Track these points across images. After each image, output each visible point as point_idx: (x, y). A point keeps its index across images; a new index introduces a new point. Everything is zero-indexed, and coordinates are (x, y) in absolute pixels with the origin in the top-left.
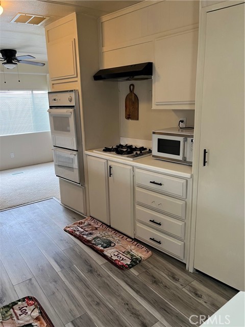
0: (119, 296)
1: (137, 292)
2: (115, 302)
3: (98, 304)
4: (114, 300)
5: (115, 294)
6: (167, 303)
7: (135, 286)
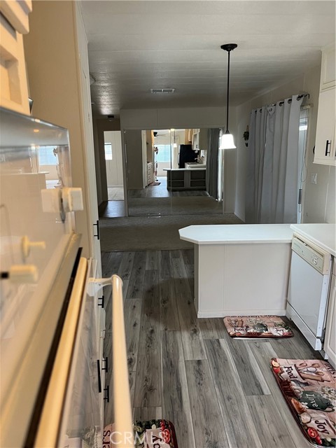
0: (202, 395)
1: (179, 390)
2: (209, 391)
3: (229, 398)
4: (209, 394)
5: (204, 399)
6: (163, 368)
7: (175, 396)
